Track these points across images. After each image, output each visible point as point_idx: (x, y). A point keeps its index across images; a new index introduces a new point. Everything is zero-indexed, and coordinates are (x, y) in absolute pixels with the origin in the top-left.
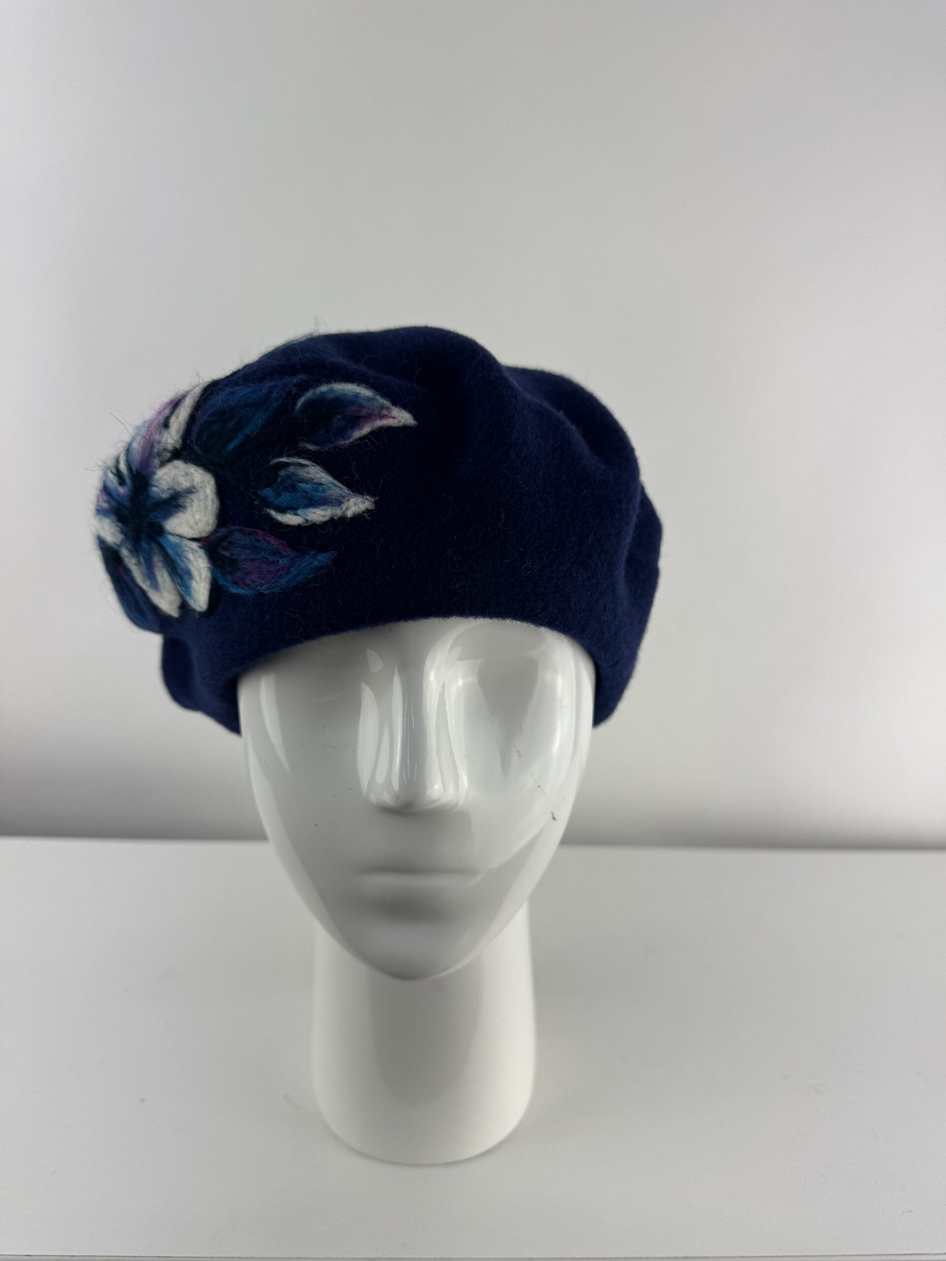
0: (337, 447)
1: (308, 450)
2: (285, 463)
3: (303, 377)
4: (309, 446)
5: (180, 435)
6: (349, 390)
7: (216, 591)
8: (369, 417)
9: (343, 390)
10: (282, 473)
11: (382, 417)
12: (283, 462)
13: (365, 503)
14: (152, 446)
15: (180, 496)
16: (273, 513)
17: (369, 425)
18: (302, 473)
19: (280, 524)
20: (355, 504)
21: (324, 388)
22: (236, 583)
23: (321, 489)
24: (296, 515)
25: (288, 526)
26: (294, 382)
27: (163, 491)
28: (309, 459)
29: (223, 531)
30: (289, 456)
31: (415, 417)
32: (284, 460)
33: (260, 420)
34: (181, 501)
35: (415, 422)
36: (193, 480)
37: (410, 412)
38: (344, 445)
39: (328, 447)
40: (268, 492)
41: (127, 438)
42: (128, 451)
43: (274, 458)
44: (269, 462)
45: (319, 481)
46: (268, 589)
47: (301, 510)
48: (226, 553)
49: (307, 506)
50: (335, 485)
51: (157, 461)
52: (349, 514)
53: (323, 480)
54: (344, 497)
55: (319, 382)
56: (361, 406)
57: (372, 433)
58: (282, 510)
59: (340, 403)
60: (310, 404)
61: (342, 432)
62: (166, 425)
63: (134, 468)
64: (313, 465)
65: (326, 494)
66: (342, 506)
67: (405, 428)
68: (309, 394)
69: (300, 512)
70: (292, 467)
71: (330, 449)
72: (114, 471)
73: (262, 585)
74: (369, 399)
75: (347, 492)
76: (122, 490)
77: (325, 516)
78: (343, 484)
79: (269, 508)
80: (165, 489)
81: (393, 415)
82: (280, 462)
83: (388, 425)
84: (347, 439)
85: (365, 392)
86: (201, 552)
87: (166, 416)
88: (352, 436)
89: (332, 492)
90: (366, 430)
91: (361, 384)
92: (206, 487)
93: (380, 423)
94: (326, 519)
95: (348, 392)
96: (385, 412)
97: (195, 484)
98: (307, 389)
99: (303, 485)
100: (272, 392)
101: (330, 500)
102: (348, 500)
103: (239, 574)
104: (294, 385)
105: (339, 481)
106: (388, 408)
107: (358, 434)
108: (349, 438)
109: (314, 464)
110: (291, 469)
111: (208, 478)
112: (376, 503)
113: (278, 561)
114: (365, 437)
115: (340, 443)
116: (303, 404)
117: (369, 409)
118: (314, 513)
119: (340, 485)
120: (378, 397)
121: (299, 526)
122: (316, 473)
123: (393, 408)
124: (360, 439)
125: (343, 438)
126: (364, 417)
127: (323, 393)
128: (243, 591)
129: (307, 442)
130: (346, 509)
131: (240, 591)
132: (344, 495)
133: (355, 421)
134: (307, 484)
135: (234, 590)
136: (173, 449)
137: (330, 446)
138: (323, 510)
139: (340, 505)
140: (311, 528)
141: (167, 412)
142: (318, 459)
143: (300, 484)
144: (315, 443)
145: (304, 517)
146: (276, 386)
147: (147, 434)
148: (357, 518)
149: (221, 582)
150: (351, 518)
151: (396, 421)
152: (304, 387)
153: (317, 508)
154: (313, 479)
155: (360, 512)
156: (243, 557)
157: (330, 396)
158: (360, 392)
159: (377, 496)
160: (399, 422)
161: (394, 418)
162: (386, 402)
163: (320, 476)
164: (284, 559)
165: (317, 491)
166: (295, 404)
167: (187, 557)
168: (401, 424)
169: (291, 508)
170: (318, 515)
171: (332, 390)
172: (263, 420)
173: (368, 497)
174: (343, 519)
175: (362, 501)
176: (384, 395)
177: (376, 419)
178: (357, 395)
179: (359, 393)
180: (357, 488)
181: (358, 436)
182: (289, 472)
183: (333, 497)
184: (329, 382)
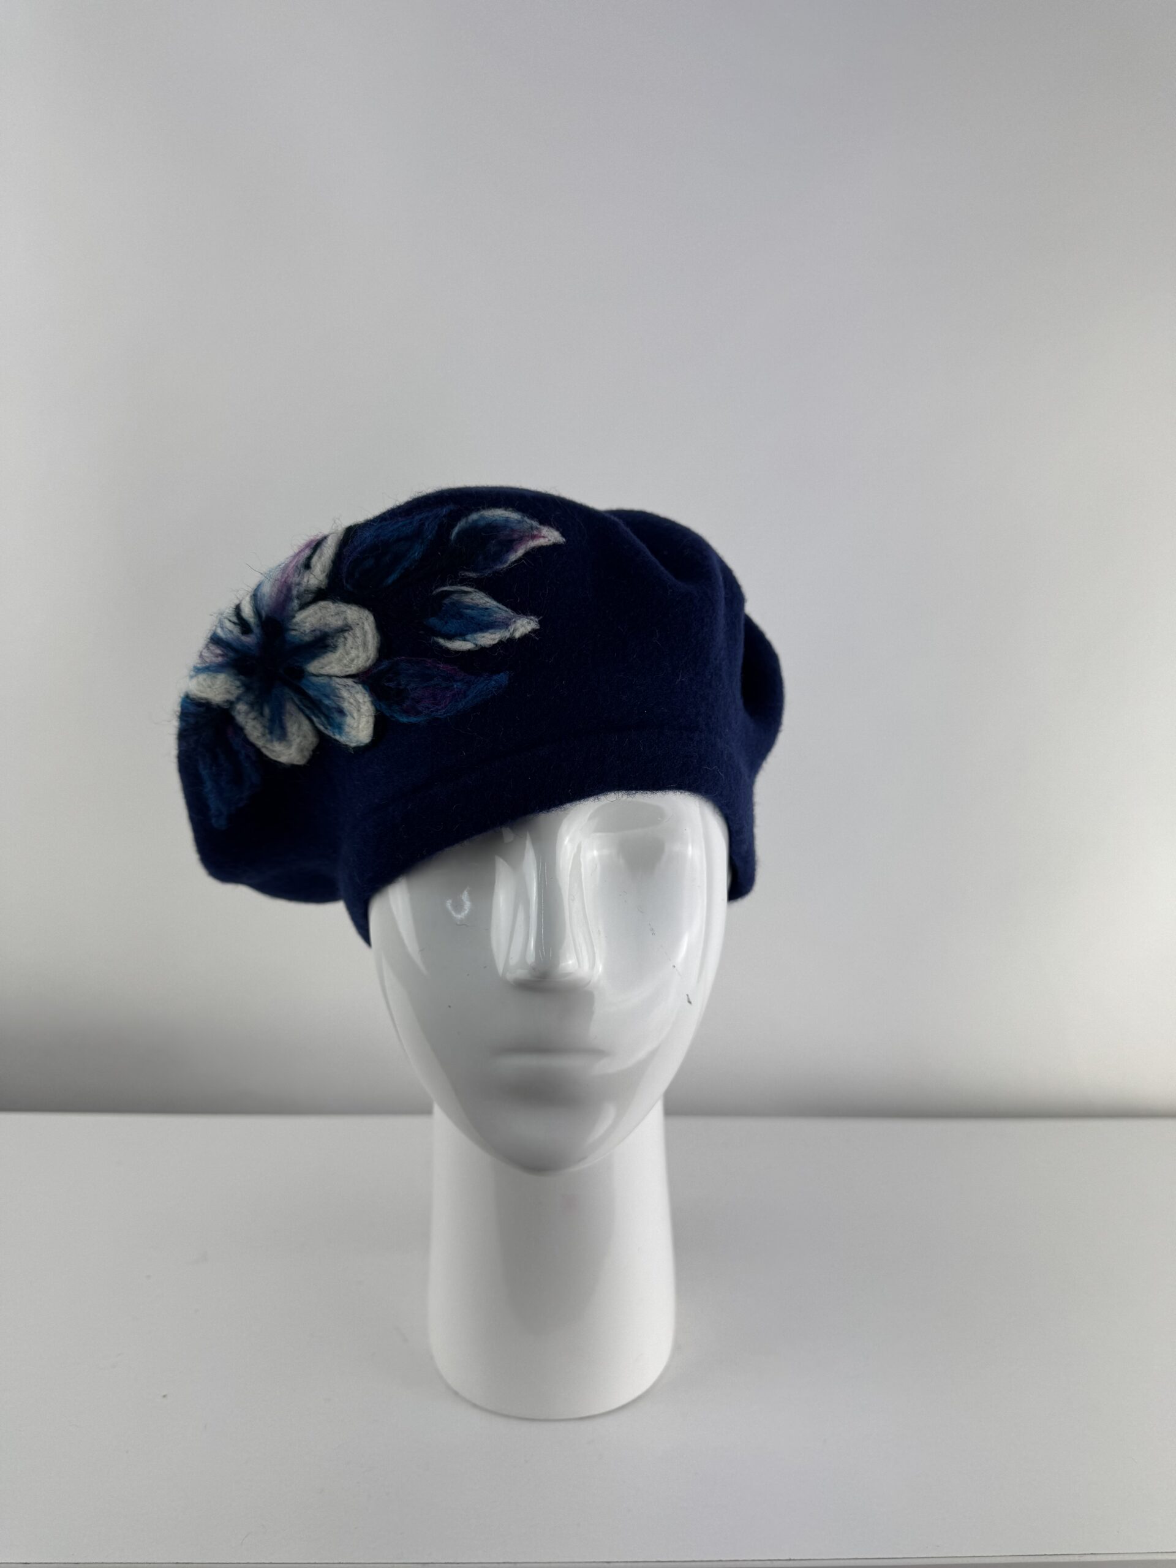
0: (496, 572)
1: (470, 578)
2: (449, 591)
3: (452, 507)
4: (469, 573)
5: (324, 575)
6: (498, 515)
7: (381, 723)
8: (521, 539)
9: (493, 516)
10: (447, 601)
11: (534, 537)
12: (446, 591)
13: (530, 623)
14: (289, 589)
15: (329, 636)
16: (441, 641)
17: (522, 547)
18: (467, 599)
19: (448, 651)
20: (523, 626)
21: (474, 516)
22: (406, 712)
23: (486, 614)
24: (465, 640)
25: (457, 652)
26: (444, 513)
27: (304, 633)
28: (472, 586)
29: (385, 664)
30: (452, 584)
31: (563, 535)
32: (446, 588)
33: (417, 554)
34: (330, 641)
35: (564, 540)
36: (345, 619)
37: (557, 529)
38: (502, 570)
39: (488, 572)
40: (433, 621)
41: (252, 584)
42: (255, 596)
43: (436, 588)
44: (432, 592)
45: (485, 606)
46: (444, 714)
47: (470, 635)
48: (391, 685)
49: (475, 631)
50: (500, 608)
51: (296, 603)
52: (517, 635)
53: (488, 604)
54: (510, 619)
55: (470, 511)
56: (513, 530)
57: (527, 554)
58: (450, 637)
59: (493, 528)
60: (464, 533)
61: (499, 556)
62: (307, 566)
63: (264, 614)
64: (475, 592)
65: (492, 618)
66: (510, 627)
67: (555, 547)
68: (462, 524)
69: (468, 637)
70: (456, 595)
71: (490, 574)
72: (234, 619)
73: (437, 710)
74: (519, 522)
75: (512, 614)
76: (248, 640)
77: (494, 639)
78: (507, 607)
79: (437, 636)
80: (308, 631)
81: (543, 535)
82: (443, 591)
83: (540, 544)
84: (501, 563)
85: (514, 516)
86: (359, 687)
87: (306, 556)
88: (508, 560)
89: (498, 616)
90: (520, 552)
91: (508, 508)
92: (363, 623)
93: (533, 544)
94: (496, 642)
95: (498, 518)
96: (535, 533)
97: (350, 621)
98: (458, 519)
99: (469, 611)
100: (423, 524)
101: (497, 624)
102: (515, 622)
103: (408, 703)
104: (444, 516)
105: (503, 604)
106: (537, 528)
107: (513, 557)
108: (506, 562)
109: (476, 590)
110: (455, 597)
111: (365, 615)
112: (540, 622)
113: (453, 686)
114: (520, 559)
115: (498, 567)
116: (458, 534)
117: (521, 532)
118: (483, 637)
119: (505, 608)
120: (526, 519)
121: (469, 651)
122: (480, 599)
123: (542, 527)
124: (516, 561)
125: (501, 562)
126: (517, 540)
127: (476, 521)
128: (415, 719)
129: (467, 571)
130: (513, 631)
131: (413, 719)
132: (509, 617)
133: (509, 545)
134: (473, 610)
135: (404, 719)
136: (316, 589)
137: (489, 572)
138: (492, 634)
139: (507, 628)
140: (482, 652)
141: (308, 552)
142: (481, 585)
143: (465, 611)
144: (475, 571)
145: (474, 642)
146: (427, 518)
147: (282, 577)
148: (525, 638)
149: (387, 713)
150: (519, 638)
151: (547, 539)
152: (455, 517)
153: (486, 632)
154: (478, 605)
155: (527, 632)
156: (413, 685)
157: (482, 523)
158: (509, 516)
159: (540, 616)
160: (549, 540)
161: (544, 537)
162: (535, 523)
163: (484, 602)
164: (459, 684)
165: (483, 616)
166: (449, 533)
167: (340, 696)
168: (551, 542)
169: (462, 635)
170: (488, 639)
171: (482, 518)
172: (421, 553)
173: (532, 617)
174: (511, 640)
175: (527, 622)
176: (532, 516)
177: (528, 541)
178: (507, 519)
179: (507, 518)
180: (521, 609)
181: (514, 559)
182: (453, 599)
183: (500, 620)
184: (478, 510)
